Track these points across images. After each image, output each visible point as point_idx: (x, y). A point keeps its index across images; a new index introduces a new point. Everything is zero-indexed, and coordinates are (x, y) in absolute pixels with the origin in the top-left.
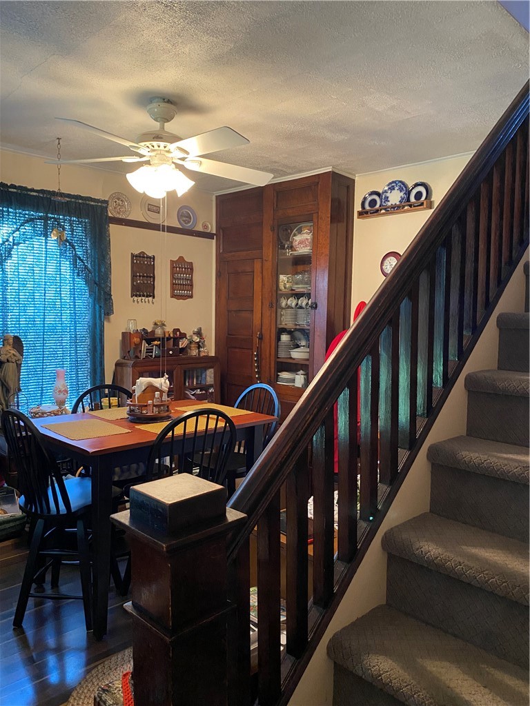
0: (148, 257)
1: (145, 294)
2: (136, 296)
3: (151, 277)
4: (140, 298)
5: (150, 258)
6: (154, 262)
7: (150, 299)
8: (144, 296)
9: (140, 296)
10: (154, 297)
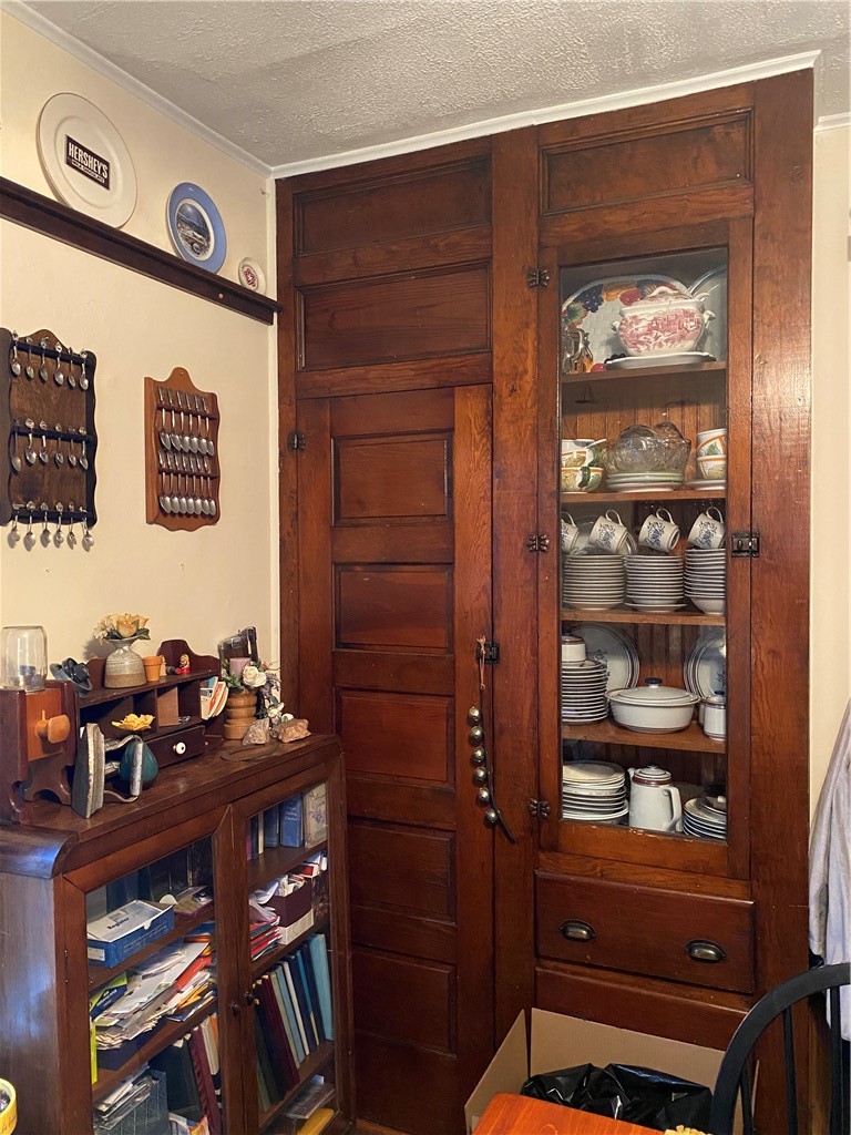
0: (67, 356)
1: (59, 507)
2: (24, 519)
3: (78, 439)
4: (37, 528)
5: (77, 360)
6: (90, 376)
7: (78, 528)
8: (53, 518)
9: (38, 518)
10: (92, 521)
